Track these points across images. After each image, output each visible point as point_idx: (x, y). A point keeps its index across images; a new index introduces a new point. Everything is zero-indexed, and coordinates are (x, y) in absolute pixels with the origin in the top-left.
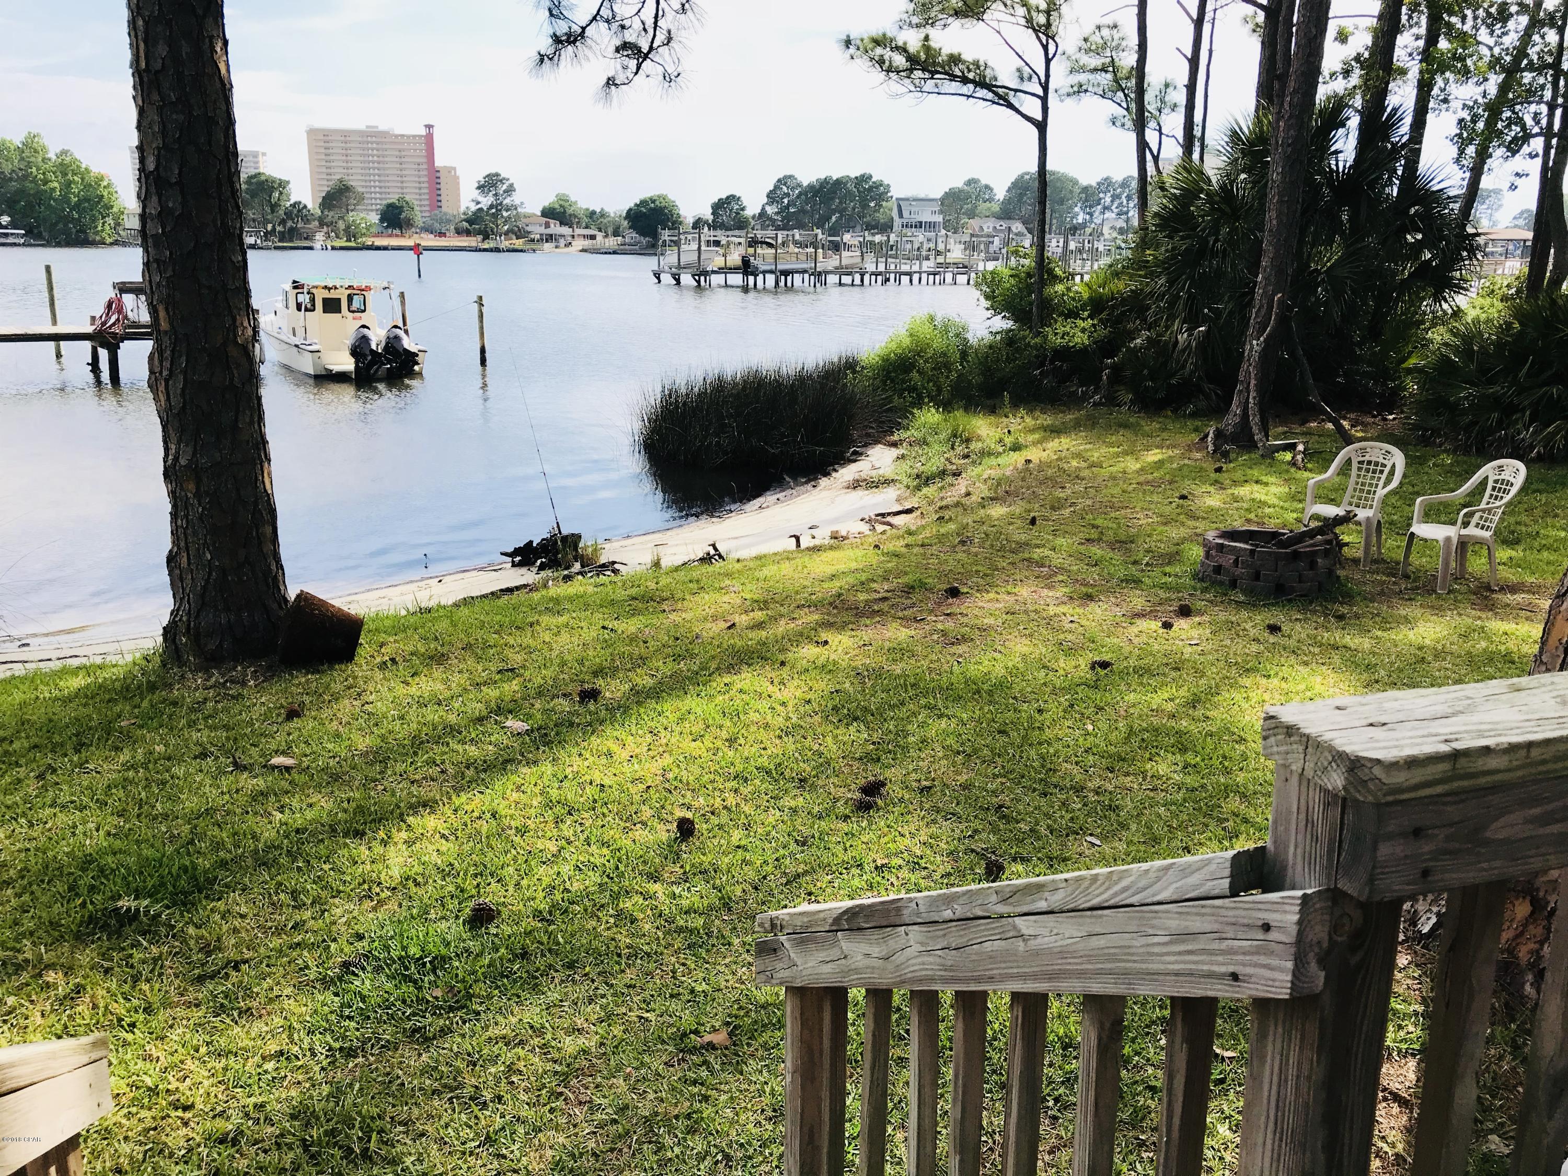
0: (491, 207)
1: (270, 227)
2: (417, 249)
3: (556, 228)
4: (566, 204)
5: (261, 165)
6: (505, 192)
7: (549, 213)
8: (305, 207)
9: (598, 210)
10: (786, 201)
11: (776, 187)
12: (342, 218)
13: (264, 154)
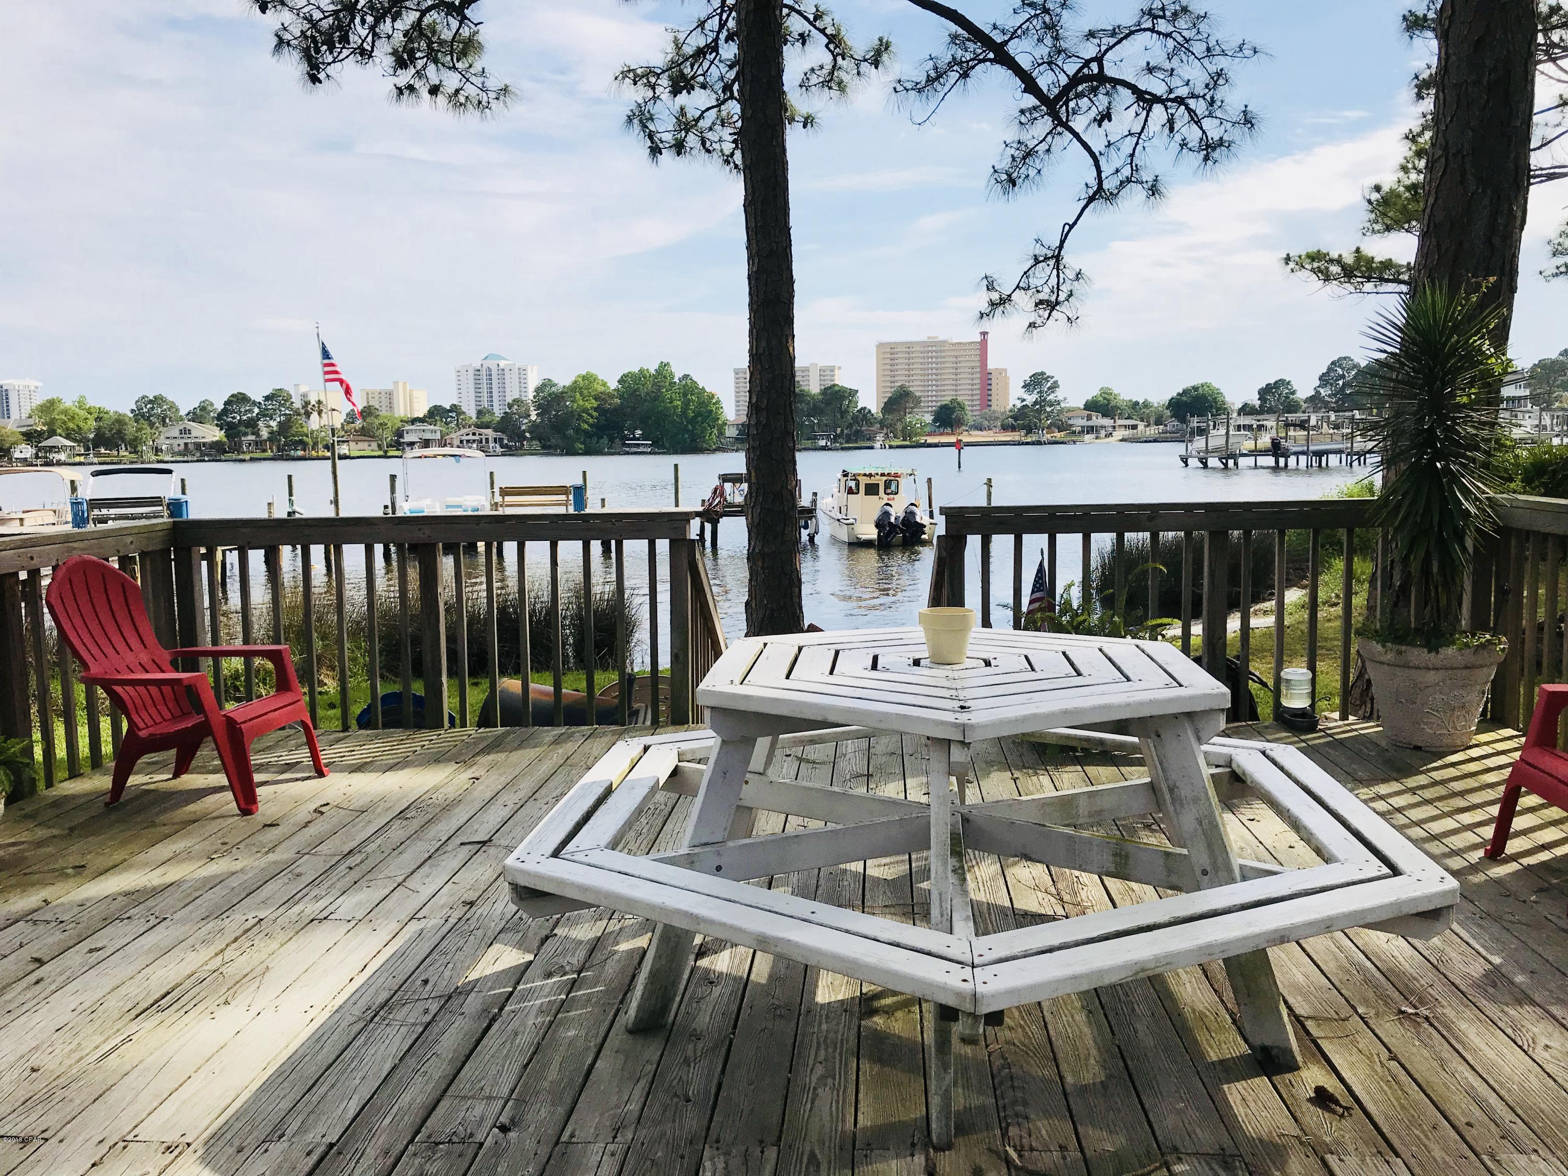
0: (1035, 403)
1: (839, 430)
2: (959, 445)
3: (1098, 420)
4: (1112, 397)
5: (836, 377)
6: (1049, 389)
7: (1092, 406)
8: (870, 411)
9: (1141, 401)
10: (1341, 382)
11: (1330, 370)
12: (900, 420)
13: (840, 368)
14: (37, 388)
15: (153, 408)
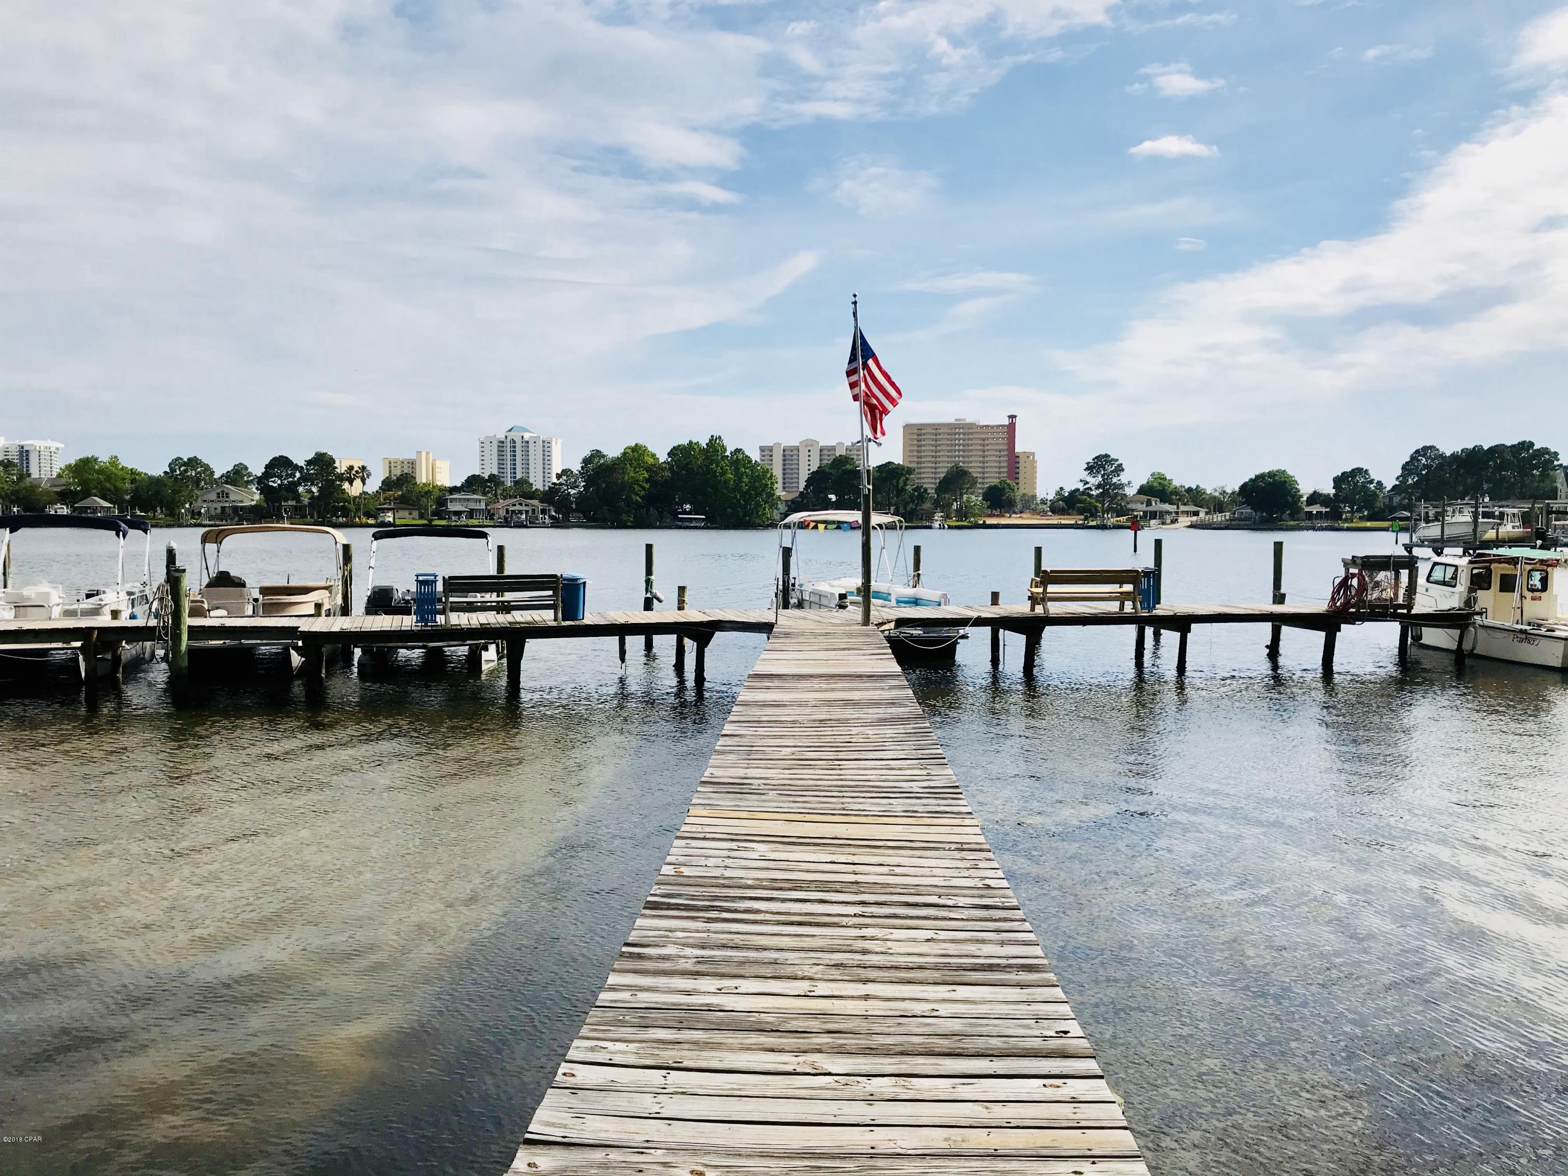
0: (1099, 486)
1: (893, 509)
3: (1159, 506)
6: (1113, 472)
7: (1148, 491)
8: (925, 490)
10: (1425, 472)
11: (1413, 459)
12: (956, 500)
14: (57, 449)
15: (186, 471)
